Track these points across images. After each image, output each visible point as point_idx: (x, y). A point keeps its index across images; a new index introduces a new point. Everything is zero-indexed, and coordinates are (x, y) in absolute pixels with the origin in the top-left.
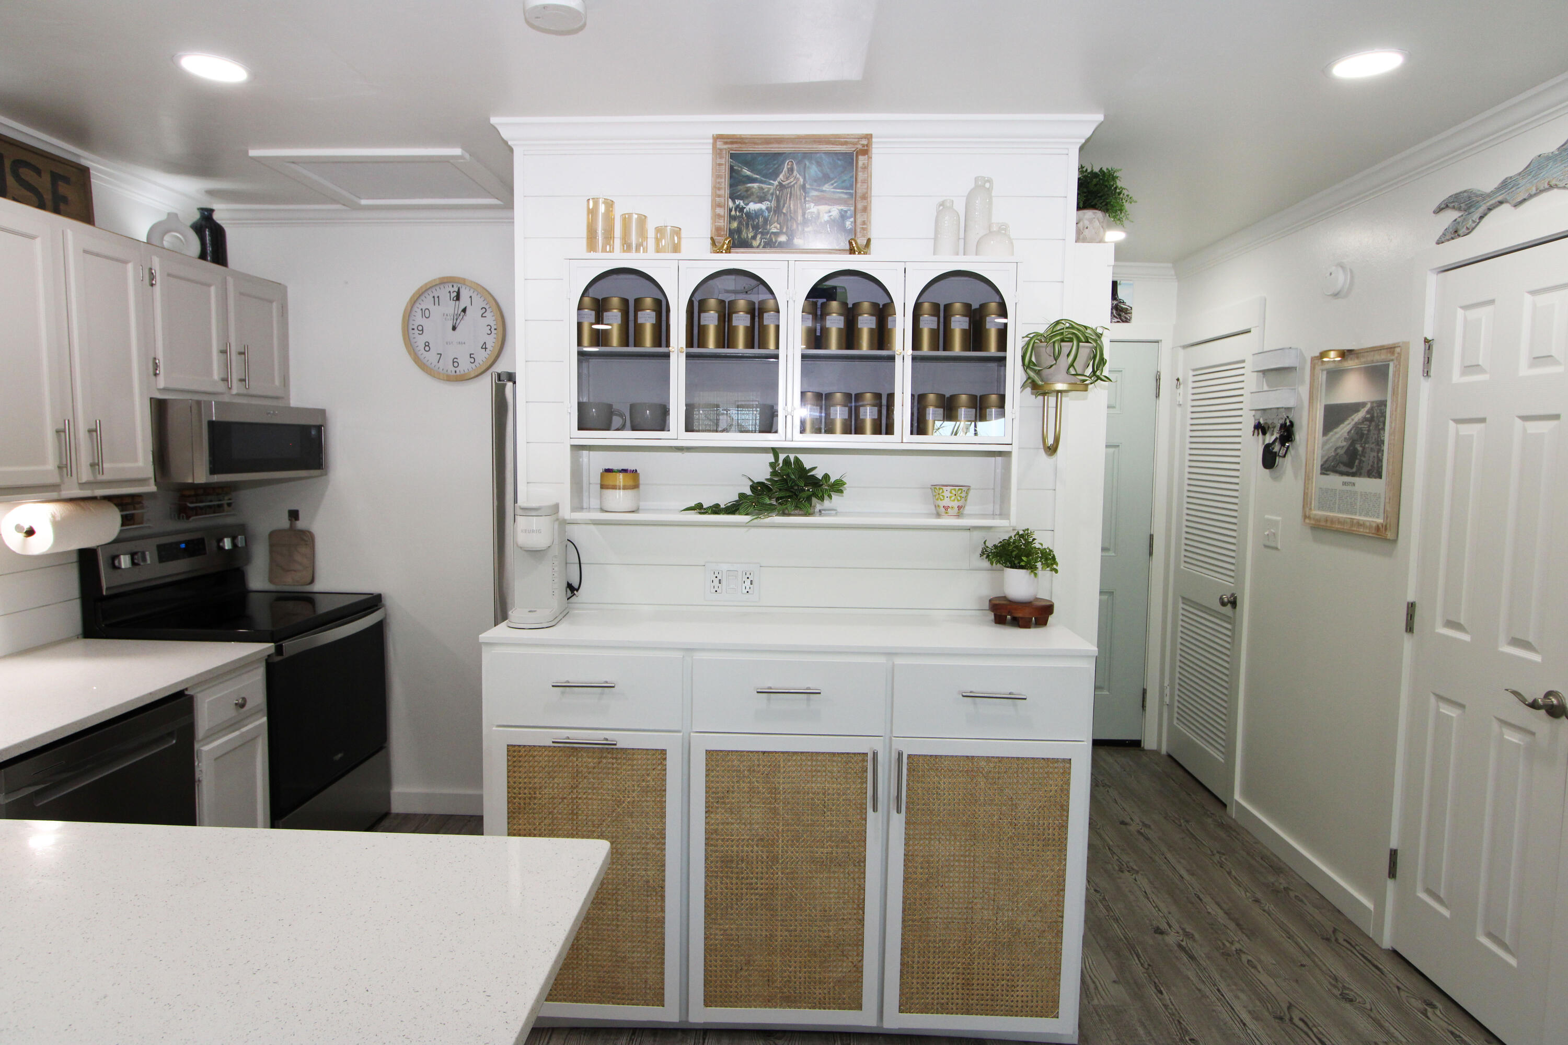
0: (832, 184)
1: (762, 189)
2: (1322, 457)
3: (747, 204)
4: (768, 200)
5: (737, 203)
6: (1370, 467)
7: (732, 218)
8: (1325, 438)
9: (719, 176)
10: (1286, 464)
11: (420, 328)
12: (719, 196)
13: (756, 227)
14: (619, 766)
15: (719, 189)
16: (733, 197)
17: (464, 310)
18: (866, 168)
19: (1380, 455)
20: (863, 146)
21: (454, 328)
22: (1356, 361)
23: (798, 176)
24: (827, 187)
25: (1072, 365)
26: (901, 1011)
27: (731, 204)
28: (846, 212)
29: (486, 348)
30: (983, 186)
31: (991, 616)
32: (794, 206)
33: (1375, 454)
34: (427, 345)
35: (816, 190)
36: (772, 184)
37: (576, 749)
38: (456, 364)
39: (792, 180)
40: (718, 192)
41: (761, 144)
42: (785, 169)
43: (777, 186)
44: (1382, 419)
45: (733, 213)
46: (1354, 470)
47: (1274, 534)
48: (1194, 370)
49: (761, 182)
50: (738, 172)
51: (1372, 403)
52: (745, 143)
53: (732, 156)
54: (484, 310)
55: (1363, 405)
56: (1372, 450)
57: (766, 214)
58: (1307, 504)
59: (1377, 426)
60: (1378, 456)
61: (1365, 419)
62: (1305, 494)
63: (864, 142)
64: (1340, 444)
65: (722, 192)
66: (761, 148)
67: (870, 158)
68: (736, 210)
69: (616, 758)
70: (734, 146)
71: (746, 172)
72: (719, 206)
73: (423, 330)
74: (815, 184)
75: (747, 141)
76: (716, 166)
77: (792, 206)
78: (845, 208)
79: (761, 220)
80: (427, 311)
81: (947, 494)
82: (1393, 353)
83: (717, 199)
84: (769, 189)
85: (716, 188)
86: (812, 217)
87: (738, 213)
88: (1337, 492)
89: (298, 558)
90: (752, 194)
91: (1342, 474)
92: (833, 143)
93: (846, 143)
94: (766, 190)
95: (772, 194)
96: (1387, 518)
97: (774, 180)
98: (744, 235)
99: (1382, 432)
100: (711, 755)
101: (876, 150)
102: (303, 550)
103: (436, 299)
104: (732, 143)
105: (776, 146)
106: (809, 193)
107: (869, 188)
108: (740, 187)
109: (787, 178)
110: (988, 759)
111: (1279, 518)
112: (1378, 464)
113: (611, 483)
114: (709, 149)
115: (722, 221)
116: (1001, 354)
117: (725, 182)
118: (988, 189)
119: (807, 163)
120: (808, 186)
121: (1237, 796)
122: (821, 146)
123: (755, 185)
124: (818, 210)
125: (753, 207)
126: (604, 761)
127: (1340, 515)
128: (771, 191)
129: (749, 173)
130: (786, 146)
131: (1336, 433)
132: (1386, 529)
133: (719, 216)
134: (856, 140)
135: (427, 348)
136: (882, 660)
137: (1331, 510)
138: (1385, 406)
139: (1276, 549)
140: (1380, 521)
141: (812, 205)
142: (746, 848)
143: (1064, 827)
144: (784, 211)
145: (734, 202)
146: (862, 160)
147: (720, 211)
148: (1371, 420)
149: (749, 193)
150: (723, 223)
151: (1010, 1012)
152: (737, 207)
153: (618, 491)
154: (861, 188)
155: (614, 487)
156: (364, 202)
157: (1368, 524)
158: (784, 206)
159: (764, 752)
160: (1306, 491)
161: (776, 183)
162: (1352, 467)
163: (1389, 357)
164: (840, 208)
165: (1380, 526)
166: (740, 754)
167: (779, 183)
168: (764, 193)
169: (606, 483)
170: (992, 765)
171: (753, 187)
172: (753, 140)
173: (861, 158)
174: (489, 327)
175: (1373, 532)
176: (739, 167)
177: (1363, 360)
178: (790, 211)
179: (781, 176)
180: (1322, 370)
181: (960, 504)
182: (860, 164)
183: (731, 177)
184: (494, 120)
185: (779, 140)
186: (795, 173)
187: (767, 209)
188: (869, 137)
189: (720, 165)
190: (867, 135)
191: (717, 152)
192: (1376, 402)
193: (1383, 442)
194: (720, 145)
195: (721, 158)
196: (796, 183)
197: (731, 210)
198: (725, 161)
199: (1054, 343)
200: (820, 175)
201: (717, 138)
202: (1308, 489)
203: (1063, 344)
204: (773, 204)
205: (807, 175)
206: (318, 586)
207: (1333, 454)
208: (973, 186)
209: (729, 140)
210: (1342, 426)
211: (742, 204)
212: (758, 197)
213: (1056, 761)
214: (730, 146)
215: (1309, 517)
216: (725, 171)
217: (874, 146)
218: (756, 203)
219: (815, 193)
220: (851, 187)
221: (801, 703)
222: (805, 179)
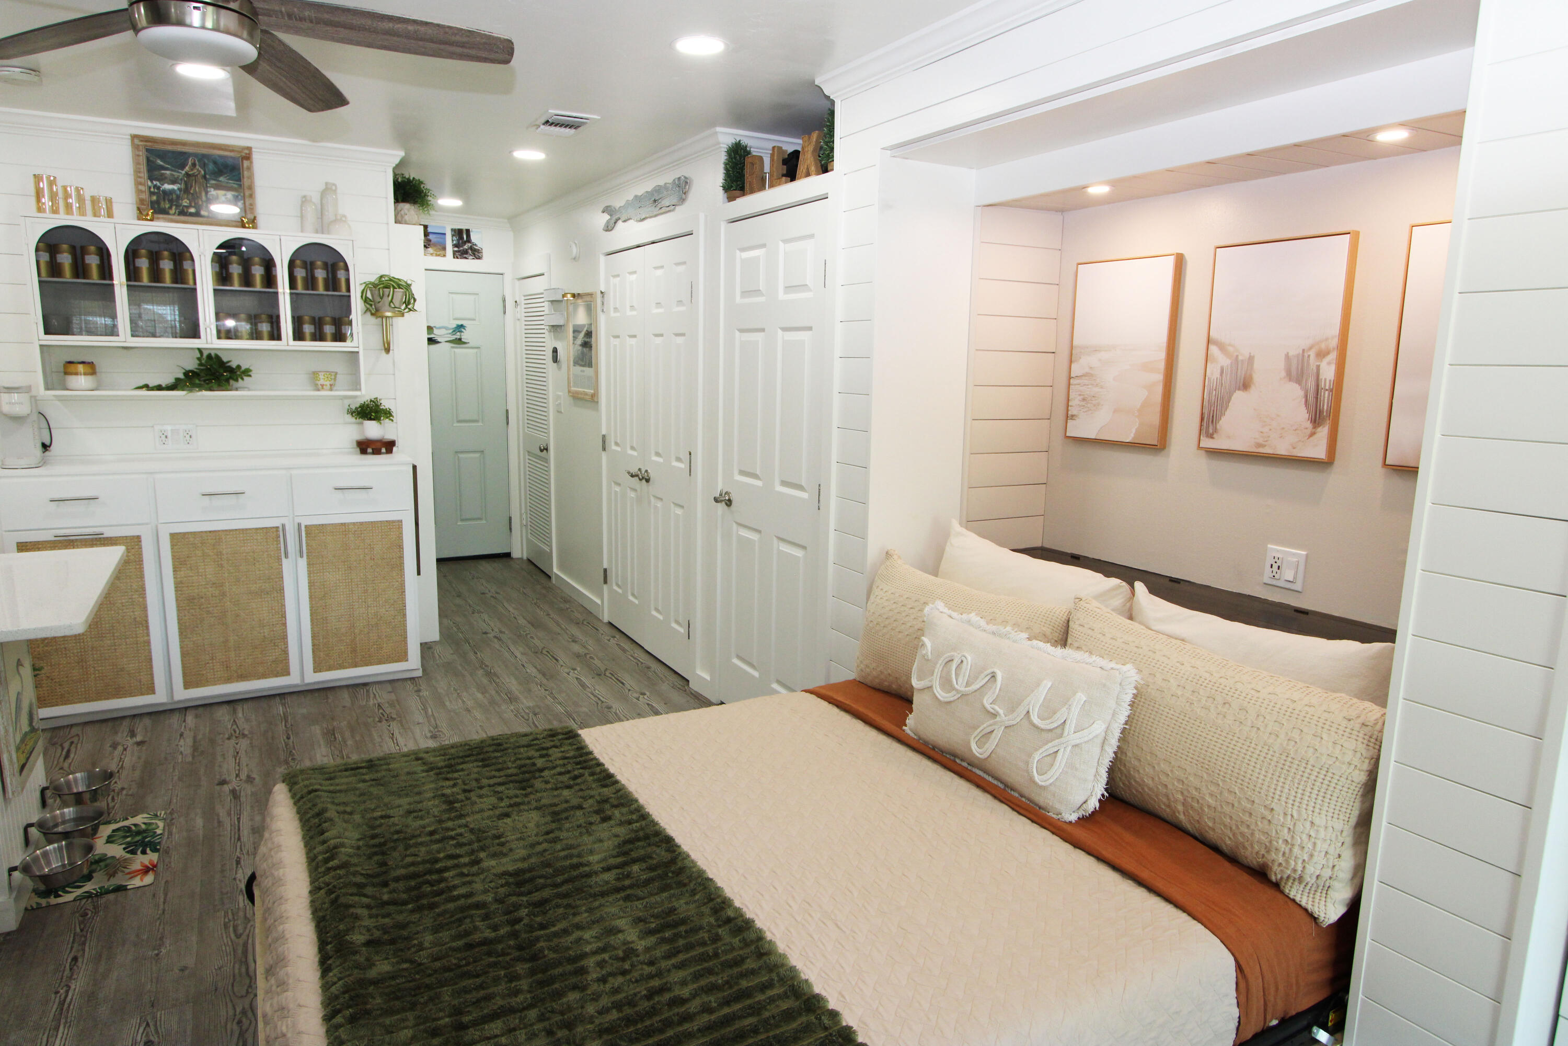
0: (226, 177)
1: (173, 175)
2: (573, 356)
3: (162, 185)
5: (155, 183)
6: (588, 362)
7: (152, 193)
8: (574, 345)
9: (138, 164)
12: (140, 177)
13: (171, 201)
15: (139, 172)
16: (151, 178)
18: (250, 169)
19: (591, 354)
20: (246, 154)
22: (581, 300)
23: (200, 169)
24: (221, 179)
25: (392, 301)
26: (315, 672)
27: (150, 183)
28: (237, 196)
30: (329, 189)
31: (358, 450)
32: (199, 189)
36: (181, 173)
37: (73, 541)
39: (195, 171)
40: (139, 175)
41: (169, 144)
43: (184, 174)
44: (591, 334)
45: (152, 190)
47: (559, 403)
48: (525, 296)
49: (172, 170)
50: (153, 162)
52: (157, 143)
53: (147, 150)
55: (585, 326)
56: (589, 352)
57: (178, 192)
58: (570, 384)
59: (590, 338)
62: (568, 378)
63: (247, 152)
64: (578, 348)
65: (142, 175)
66: (170, 148)
67: (251, 163)
68: (154, 188)
70: (150, 144)
71: (160, 162)
72: (141, 184)
75: (158, 141)
76: (136, 157)
77: (197, 189)
78: (236, 194)
79: (174, 196)
81: (321, 377)
83: (139, 180)
85: (137, 172)
87: (156, 190)
88: (579, 376)
90: (166, 178)
91: (580, 365)
92: (225, 150)
93: (232, 151)
95: (181, 180)
96: (595, 389)
97: (182, 170)
98: (162, 205)
99: (591, 342)
100: (173, 536)
101: (255, 157)
104: (146, 141)
105: (181, 147)
107: (252, 183)
108: (155, 173)
109: (192, 170)
110: (354, 524)
111: (560, 394)
112: (591, 360)
113: (74, 371)
114: (129, 142)
116: (347, 294)
117: (144, 168)
118: (334, 190)
120: (208, 176)
121: (555, 570)
122: (215, 151)
123: (168, 172)
124: (217, 193)
125: (167, 187)
127: (580, 389)
128: (180, 177)
130: (189, 148)
131: (577, 342)
132: (594, 396)
133: (141, 191)
134: (241, 150)
136: (284, 473)
137: (578, 387)
138: (592, 327)
139: (561, 412)
140: (593, 391)
141: (212, 189)
142: (204, 590)
143: (401, 557)
144: (192, 192)
145: (152, 183)
146: (246, 163)
147: (141, 187)
148: (588, 335)
149: (163, 177)
150: (145, 196)
151: (380, 662)
152: (155, 186)
153: (79, 376)
154: (246, 182)
155: (76, 374)
157: (589, 394)
158: (191, 189)
159: (210, 532)
160: (568, 376)
161: (183, 172)
162: (583, 362)
163: (590, 299)
164: (233, 193)
166: (194, 534)
167: (186, 172)
169: (68, 370)
170: (357, 527)
171: (166, 173)
172: (164, 141)
175: (591, 398)
176: (153, 158)
177: (584, 300)
178: (196, 192)
179: (187, 168)
181: (332, 382)
182: (245, 166)
183: (148, 165)
185: (184, 143)
186: (197, 167)
187: (179, 189)
188: (250, 149)
189: (138, 156)
190: (248, 147)
191: (135, 147)
192: (589, 325)
193: (592, 347)
194: (137, 141)
195: (138, 151)
196: (199, 174)
197: (150, 188)
198: (143, 154)
199: (380, 288)
200: (216, 170)
201: (134, 136)
203: (385, 289)
204: (183, 186)
207: (577, 354)
208: (324, 187)
209: (144, 139)
210: (579, 337)
211: (158, 184)
213: (393, 522)
214: (145, 143)
215: (571, 392)
216: (143, 160)
217: (253, 153)
218: (169, 184)
219: (213, 182)
220: (239, 180)
221: (232, 500)
222: (205, 171)
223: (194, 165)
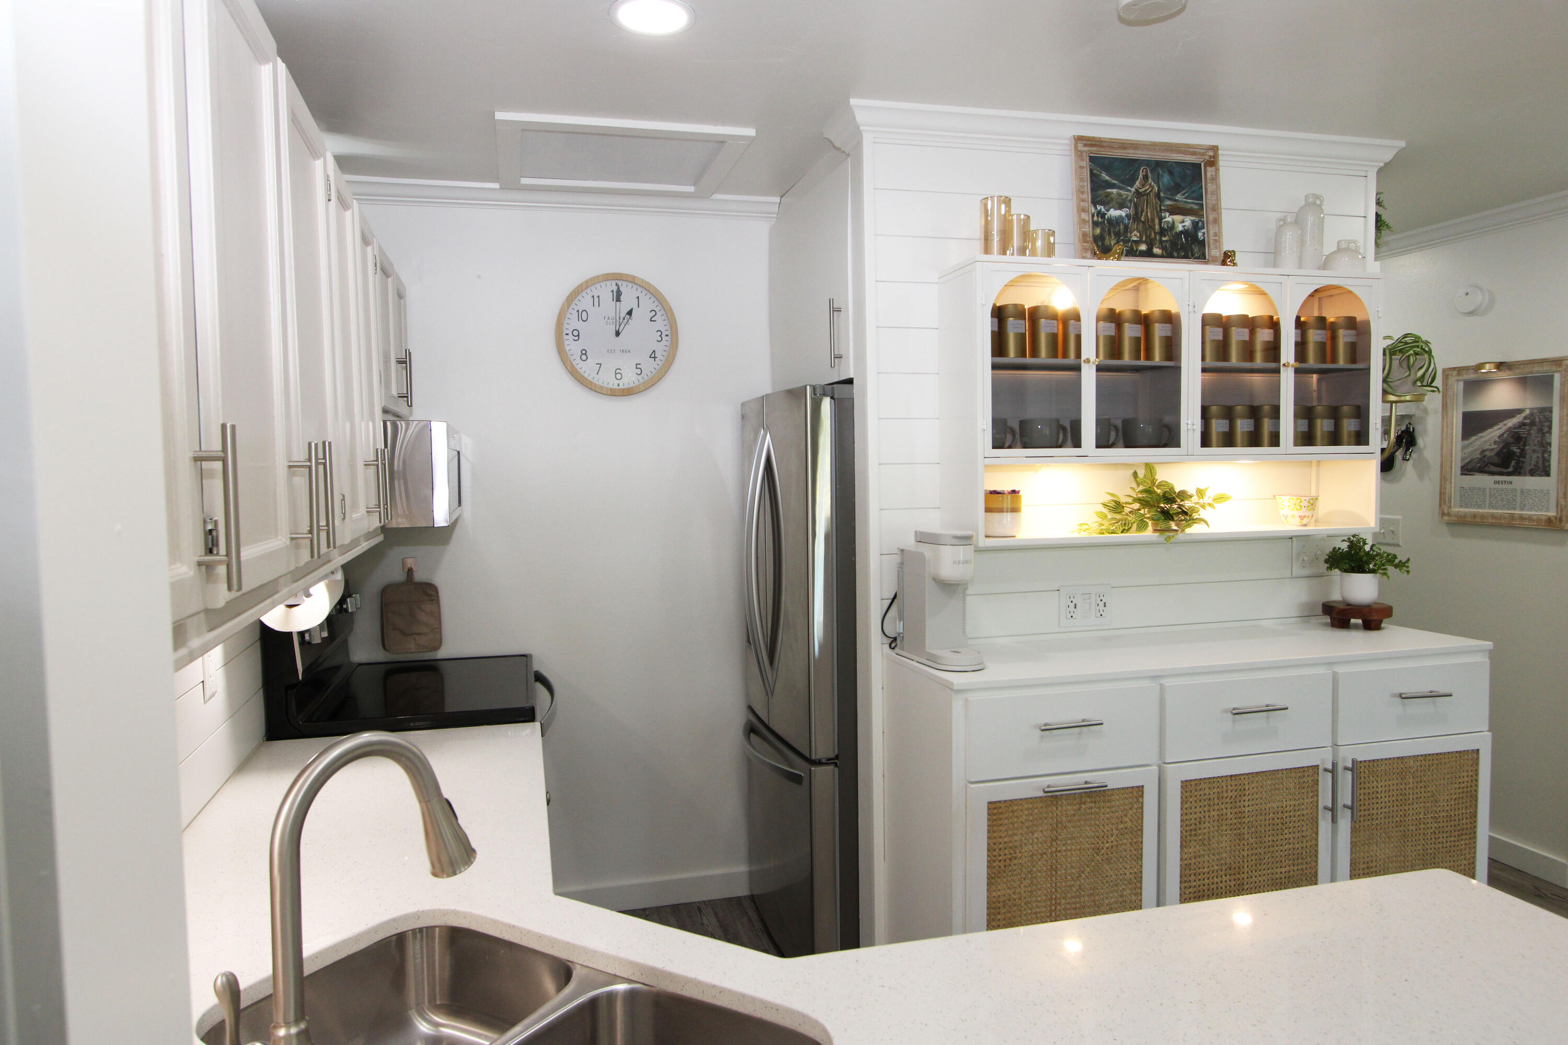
0: (1184, 194)
1: (1120, 195)
2: (1463, 459)
3: (1108, 210)
4: (1127, 207)
5: (1099, 208)
6: (1532, 467)
7: (1095, 224)
8: (1466, 442)
9: (1081, 180)
10: (1407, 469)
11: (576, 333)
12: (1083, 200)
13: (1117, 235)
14: (1097, 810)
15: (1082, 193)
16: (1095, 202)
17: (630, 313)
18: (1215, 179)
19: (1546, 455)
20: (1210, 157)
21: (618, 334)
22: (1508, 372)
23: (1153, 183)
24: (1179, 197)
25: (1422, 377)
27: (1093, 209)
28: (1197, 223)
29: (655, 358)
30: (1313, 202)
32: (1151, 214)
33: (1540, 455)
34: (584, 353)
35: (1170, 199)
36: (1130, 191)
38: (619, 376)
39: (1147, 187)
40: (1082, 196)
41: (1117, 148)
42: (1141, 176)
43: (1134, 193)
44: (1547, 424)
45: (1095, 218)
46: (1511, 469)
47: (1393, 532)
49: (1119, 188)
50: (1098, 177)
51: (1531, 409)
52: (1104, 147)
53: (1092, 159)
54: (653, 313)
55: (1519, 411)
56: (1534, 451)
57: (1127, 221)
58: (1445, 502)
59: (1540, 430)
60: (1543, 457)
61: (1522, 425)
62: (1442, 494)
63: (1211, 153)
64: (1487, 447)
65: (1085, 197)
66: (1119, 153)
67: (1217, 170)
68: (1098, 216)
69: (1095, 802)
70: (1094, 149)
71: (1104, 176)
72: (1084, 210)
73: (578, 335)
74: (1169, 193)
75: (1105, 144)
76: (1079, 169)
77: (1149, 214)
78: (1196, 219)
79: (1122, 227)
80: (584, 313)
82: (1560, 365)
83: (1081, 203)
84: (1127, 196)
85: (1079, 191)
86: (1168, 226)
87: (1100, 219)
88: (1487, 491)
89: (422, 617)
90: (1112, 200)
91: (1493, 474)
92: (1185, 153)
93: (1195, 153)
94: (1125, 196)
95: (1130, 201)
96: (1562, 511)
97: (1132, 187)
98: (1107, 242)
99: (1547, 435)
100: (1186, 785)
101: (1223, 162)
102: (428, 607)
103: (596, 300)
104: (1091, 145)
105: (1132, 151)
106: (1163, 202)
107: (1218, 200)
108: (1100, 192)
109: (1143, 186)
110: (1415, 758)
111: (1400, 517)
112: (1543, 463)
113: (999, 506)
114: (1071, 147)
115: (1087, 227)
117: (1087, 185)
118: (1320, 205)
119: (1160, 172)
120: (1162, 195)
122: (1173, 155)
123: (1114, 191)
124: (1173, 219)
125: (1114, 213)
126: (1083, 806)
127: (1492, 511)
128: (1129, 198)
129: (1107, 178)
130: (1140, 152)
131: (1482, 437)
132: (1561, 520)
133: (1084, 221)
134: (1204, 151)
135: (584, 357)
136: (1322, 670)
137: (1480, 507)
138: (1551, 411)
139: (1398, 545)
140: (1552, 513)
144: (1142, 219)
145: (1096, 208)
146: (1210, 171)
147: (1085, 216)
148: (1533, 424)
149: (1109, 198)
150: (1088, 229)
152: (1099, 213)
153: (1005, 513)
154: (1208, 200)
155: (1001, 510)
156: (524, 181)
157: (1535, 517)
158: (1142, 215)
160: (1443, 491)
161: (1133, 190)
162: (1508, 467)
163: (1554, 368)
164: (1193, 218)
165: (1553, 519)
166: (1210, 781)
167: (1136, 189)
168: (1122, 199)
169: (993, 505)
170: (1418, 764)
171: (1112, 193)
172: (1112, 144)
173: (1209, 169)
174: (660, 333)
175: (1543, 524)
176: (1098, 171)
177: (1517, 371)
178: (1148, 219)
179: (1137, 184)
180: (1458, 381)
182: (1209, 175)
183: (1092, 181)
184: (853, 102)
185: (1135, 145)
186: (1150, 180)
187: (1127, 216)
188: (1215, 149)
189: (1081, 167)
190: (1214, 146)
191: (1079, 154)
192: (1537, 409)
193: (1550, 444)
194: (1081, 147)
195: (1082, 160)
196: (1151, 191)
197: (1093, 216)
198: (1086, 163)
199: (1408, 357)
200: (1172, 183)
201: (1079, 139)
202: (1445, 488)
203: (1417, 357)
204: (1132, 211)
205: (1160, 183)
206: (444, 652)
207: (1479, 456)
208: (1303, 202)
209: (1089, 143)
210: (1489, 430)
211: (1103, 210)
212: (1117, 203)
213: (1467, 752)
214: (1090, 149)
215: (1449, 514)
216: (1086, 174)
217: (1220, 158)
218: (1116, 209)
219: (1169, 203)
220: (1200, 198)
221: (1258, 721)
222: (1159, 187)
223: (1146, 178)
